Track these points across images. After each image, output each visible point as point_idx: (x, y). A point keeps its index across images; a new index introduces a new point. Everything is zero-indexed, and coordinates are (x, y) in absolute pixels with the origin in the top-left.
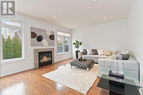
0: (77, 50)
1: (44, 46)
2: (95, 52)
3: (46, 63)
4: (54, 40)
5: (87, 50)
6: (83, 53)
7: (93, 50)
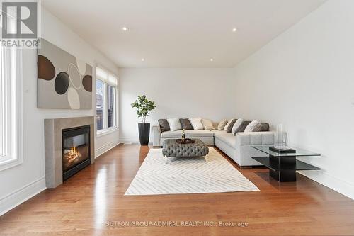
0: (141, 121)
1: (70, 109)
2: (186, 124)
3: (77, 164)
4: (91, 91)
5: (169, 121)
6: (161, 127)
7: (181, 121)
